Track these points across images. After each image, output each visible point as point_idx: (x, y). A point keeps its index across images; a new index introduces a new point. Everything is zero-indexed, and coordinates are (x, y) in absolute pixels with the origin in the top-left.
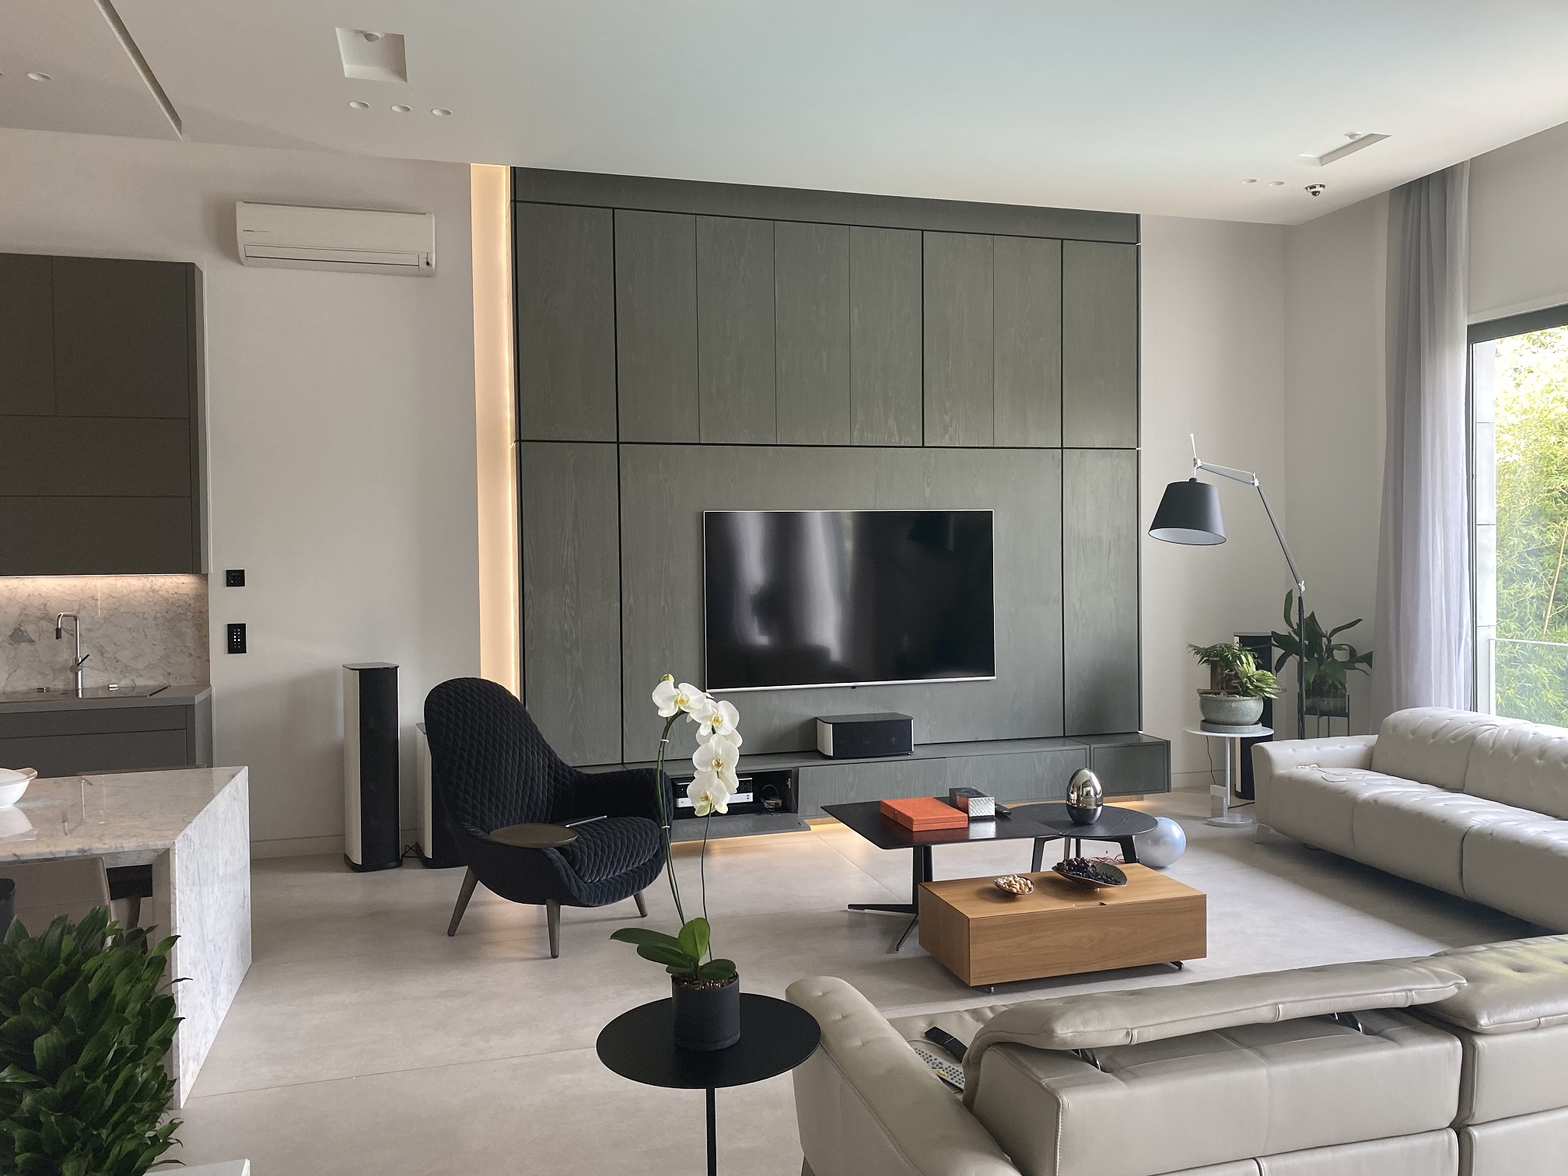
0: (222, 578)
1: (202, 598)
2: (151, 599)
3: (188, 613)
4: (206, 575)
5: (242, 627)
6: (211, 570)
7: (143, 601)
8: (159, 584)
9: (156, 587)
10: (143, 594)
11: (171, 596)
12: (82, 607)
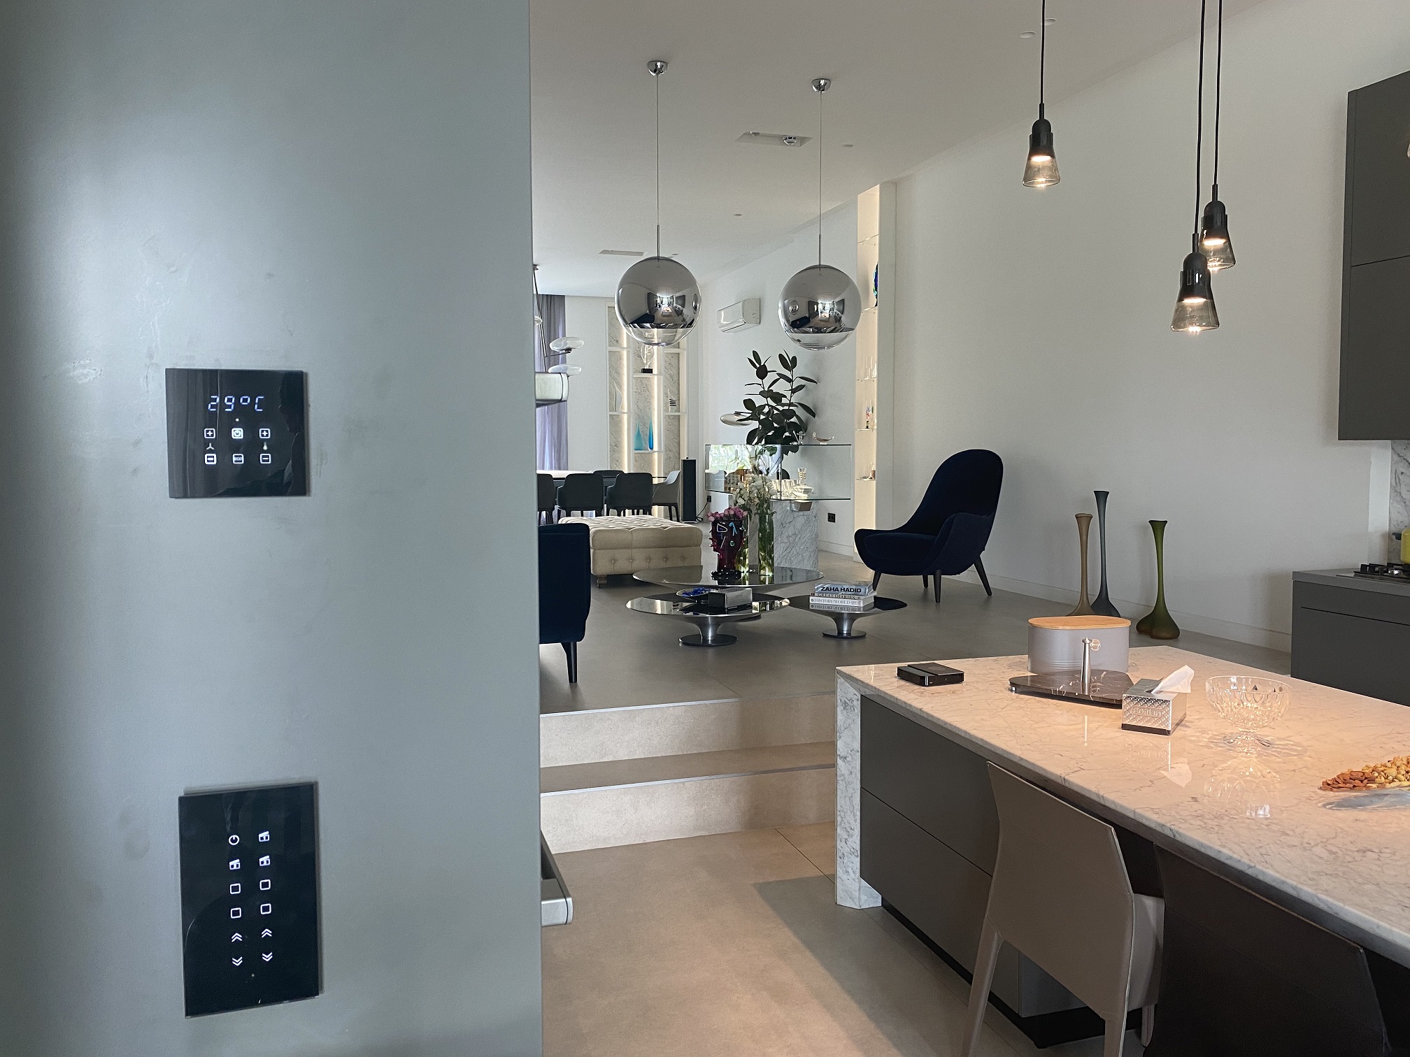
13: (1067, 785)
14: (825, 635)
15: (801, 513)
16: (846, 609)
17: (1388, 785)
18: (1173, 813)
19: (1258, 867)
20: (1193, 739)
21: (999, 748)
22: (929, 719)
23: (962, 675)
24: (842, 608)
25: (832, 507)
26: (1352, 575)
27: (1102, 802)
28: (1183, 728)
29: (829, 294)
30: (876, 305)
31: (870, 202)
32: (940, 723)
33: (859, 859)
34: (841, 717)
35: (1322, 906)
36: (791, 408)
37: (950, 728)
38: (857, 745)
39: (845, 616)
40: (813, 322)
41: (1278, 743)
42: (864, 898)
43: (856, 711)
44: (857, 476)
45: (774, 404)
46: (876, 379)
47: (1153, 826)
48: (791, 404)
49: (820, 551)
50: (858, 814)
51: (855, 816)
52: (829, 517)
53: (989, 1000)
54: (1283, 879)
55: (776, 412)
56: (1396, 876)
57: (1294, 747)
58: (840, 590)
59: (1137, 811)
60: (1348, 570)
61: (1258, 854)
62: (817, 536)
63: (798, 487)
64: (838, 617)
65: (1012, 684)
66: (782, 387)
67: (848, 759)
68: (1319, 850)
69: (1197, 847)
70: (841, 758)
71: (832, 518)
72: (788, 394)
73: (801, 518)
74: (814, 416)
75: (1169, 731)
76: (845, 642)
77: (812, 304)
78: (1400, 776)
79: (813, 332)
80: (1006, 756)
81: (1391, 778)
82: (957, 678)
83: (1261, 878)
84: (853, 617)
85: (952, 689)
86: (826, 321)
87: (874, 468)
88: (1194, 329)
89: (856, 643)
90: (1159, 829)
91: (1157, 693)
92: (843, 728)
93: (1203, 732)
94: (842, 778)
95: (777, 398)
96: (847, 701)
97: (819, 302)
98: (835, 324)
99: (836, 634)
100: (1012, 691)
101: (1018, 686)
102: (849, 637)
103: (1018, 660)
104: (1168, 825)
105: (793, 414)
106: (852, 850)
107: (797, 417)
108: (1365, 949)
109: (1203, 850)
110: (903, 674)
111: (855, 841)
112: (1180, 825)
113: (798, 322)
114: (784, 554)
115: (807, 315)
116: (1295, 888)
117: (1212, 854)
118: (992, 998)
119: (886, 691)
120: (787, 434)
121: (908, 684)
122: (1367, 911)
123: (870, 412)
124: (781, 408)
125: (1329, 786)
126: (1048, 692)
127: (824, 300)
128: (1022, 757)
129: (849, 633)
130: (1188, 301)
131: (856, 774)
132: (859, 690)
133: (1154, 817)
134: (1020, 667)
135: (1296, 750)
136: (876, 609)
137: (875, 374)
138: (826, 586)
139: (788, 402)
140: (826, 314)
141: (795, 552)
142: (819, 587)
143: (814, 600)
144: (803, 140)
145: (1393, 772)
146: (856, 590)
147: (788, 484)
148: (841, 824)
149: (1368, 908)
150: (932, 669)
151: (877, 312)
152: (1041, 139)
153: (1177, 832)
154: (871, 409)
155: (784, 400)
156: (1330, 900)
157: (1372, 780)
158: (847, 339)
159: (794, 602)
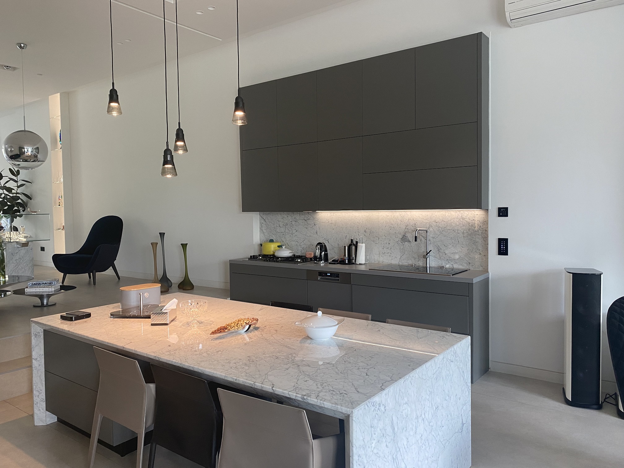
0: (496, 212)
1: (486, 222)
2: (461, 223)
3: (479, 231)
4: (488, 210)
5: (506, 240)
6: (490, 208)
7: (458, 224)
8: (465, 215)
9: (464, 217)
10: (458, 220)
11: (471, 221)
12: (431, 226)
13: (124, 349)
14: (34, 306)
15: (23, 248)
16: (45, 293)
17: (231, 329)
18: (160, 352)
19: (183, 363)
20: (176, 325)
21: (99, 340)
22: (73, 334)
23: (90, 314)
24: (43, 292)
25: (43, 244)
26: (248, 260)
27: (136, 353)
28: (174, 322)
29: (30, 144)
30: (61, 148)
31: (55, 101)
32: (76, 335)
33: (45, 403)
34: (34, 341)
35: (200, 371)
36: (17, 195)
37: (81, 336)
38: (42, 352)
39: (45, 296)
40: (22, 157)
41: (205, 322)
42: (48, 419)
43: (41, 337)
44: (55, 229)
45: (7, 193)
46: (62, 183)
47: (152, 357)
48: (17, 193)
49: (35, 265)
50: (44, 383)
51: (42, 384)
52: (41, 249)
53: (98, 442)
54: (190, 365)
55: (8, 197)
56: (224, 357)
57: (210, 322)
58: (41, 284)
59: (148, 353)
60: (246, 258)
61: (184, 359)
62: (33, 259)
63: (21, 235)
64: (41, 297)
65: (111, 315)
66: (11, 184)
67: (38, 359)
68: (205, 354)
69: (166, 362)
70: (34, 359)
71: (43, 249)
72: (16, 188)
73: (23, 250)
74: (31, 199)
75: (168, 324)
76: (45, 308)
77: (21, 148)
78: (235, 326)
79: (23, 161)
80: (102, 343)
81: (232, 327)
82: (88, 315)
83: (184, 367)
84: (49, 296)
85: (85, 321)
86: (29, 156)
87: (63, 225)
88: (169, 176)
89: (51, 308)
90: (154, 358)
91: (164, 310)
92: (35, 346)
93: (181, 322)
94: (35, 368)
95: (9, 190)
96: (37, 333)
97: (25, 147)
98: (35, 158)
99: (40, 305)
100: (111, 318)
101: (114, 315)
102: (47, 305)
103: (117, 305)
104: (157, 356)
105: (19, 198)
106: (42, 399)
107: (21, 199)
108: (206, 380)
109: (167, 362)
110: (63, 318)
111: (43, 395)
112: (161, 355)
113: (14, 156)
114: (14, 269)
115: (19, 153)
116: (193, 368)
117: (170, 363)
118: (100, 441)
119: (54, 326)
120: (16, 208)
121: (65, 321)
122: (211, 369)
123: (61, 198)
124: (11, 195)
125: (213, 333)
126: (125, 316)
127: (28, 147)
128: (108, 342)
129: (47, 304)
130: (166, 166)
131: (42, 365)
132: (43, 328)
133: (153, 354)
134: (116, 308)
135: (210, 323)
136: (62, 291)
137: (62, 180)
138: (34, 283)
139: (16, 192)
140: (29, 153)
141: (20, 268)
142: (30, 283)
143: (27, 290)
144: (14, 69)
145: (233, 325)
146: (50, 283)
147: (15, 234)
148: (35, 389)
149: (212, 369)
150: (77, 314)
151: (61, 151)
152: (113, 96)
153: (160, 358)
154: (61, 196)
155: (13, 191)
156: (202, 368)
157: (226, 329)
158: (42, 165)
159: (16, 292)
